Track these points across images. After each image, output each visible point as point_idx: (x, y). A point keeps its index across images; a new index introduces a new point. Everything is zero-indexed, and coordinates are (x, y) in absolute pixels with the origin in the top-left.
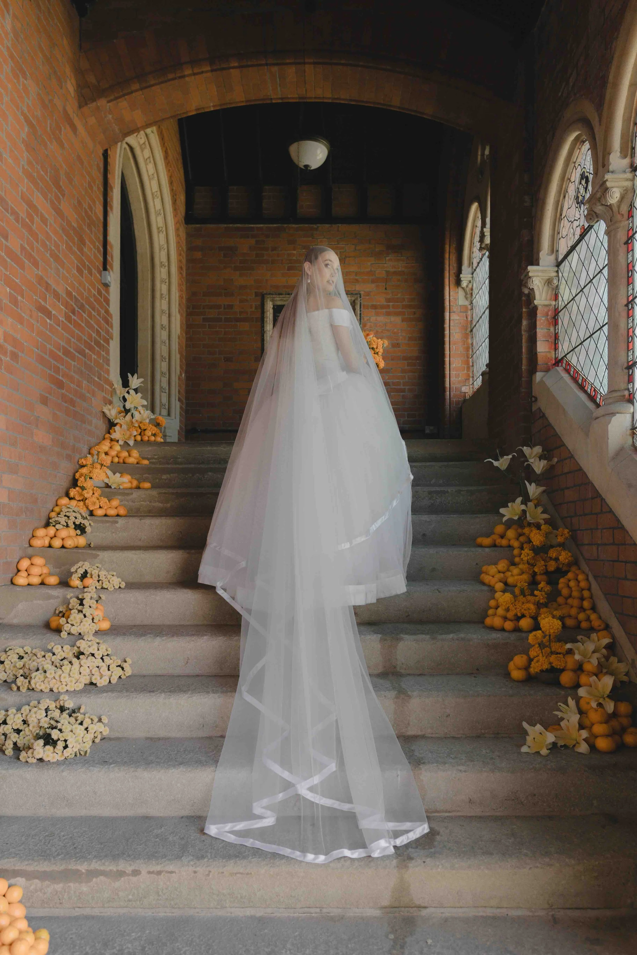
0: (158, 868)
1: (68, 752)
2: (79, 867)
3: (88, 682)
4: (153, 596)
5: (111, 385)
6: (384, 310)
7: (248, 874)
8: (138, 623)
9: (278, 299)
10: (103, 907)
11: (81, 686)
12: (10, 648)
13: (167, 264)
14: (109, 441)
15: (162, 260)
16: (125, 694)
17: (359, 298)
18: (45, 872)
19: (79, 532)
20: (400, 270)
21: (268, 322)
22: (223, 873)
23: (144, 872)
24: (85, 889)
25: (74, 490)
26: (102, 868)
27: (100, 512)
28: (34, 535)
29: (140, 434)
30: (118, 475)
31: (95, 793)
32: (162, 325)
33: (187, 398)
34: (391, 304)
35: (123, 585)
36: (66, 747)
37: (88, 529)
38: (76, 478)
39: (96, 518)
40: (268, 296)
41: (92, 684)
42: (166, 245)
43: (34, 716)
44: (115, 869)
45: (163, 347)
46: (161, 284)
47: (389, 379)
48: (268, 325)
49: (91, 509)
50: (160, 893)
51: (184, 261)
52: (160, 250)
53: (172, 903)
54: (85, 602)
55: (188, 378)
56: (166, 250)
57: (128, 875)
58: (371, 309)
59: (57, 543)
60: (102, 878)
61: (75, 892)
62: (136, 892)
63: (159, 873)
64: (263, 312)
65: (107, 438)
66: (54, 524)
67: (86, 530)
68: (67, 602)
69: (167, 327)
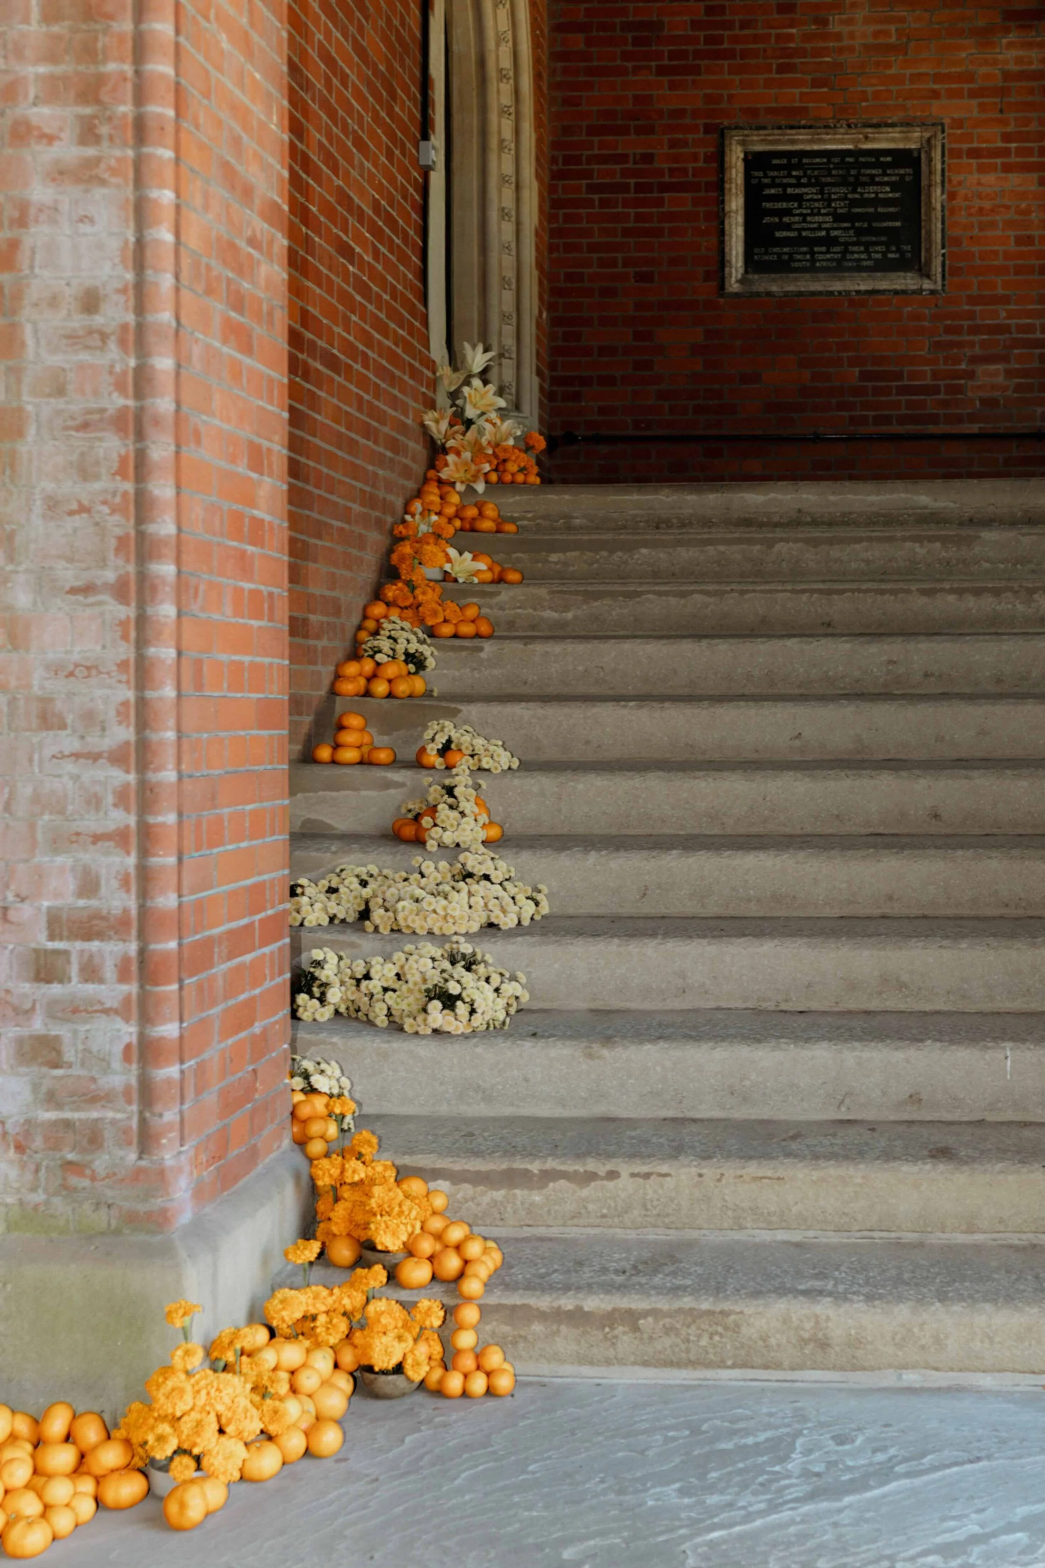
0: (645, 1169)
1: (478, 1021)
2: (529, 1167)
3: (484, 920)
4: (571, 784)
5: (431, 365)
6: (999, 161)
7: (779, 1179)
8: (544, 831)
9: (755, 138)
10: (564, 1225)
11: (475, 927)
12: (342, 867)
13: (511, 74)
14: (436, 484)
15: (502, 65)
16: (554, 938)
17: (939, 133)
18: (478, 1173)
19: (412, 668)
20: (1033, 67)
21: (734, 191)
22: (741, 1176)
23: (625, 1174)
24: (537, 1198)
25: (394, 587)
26: (562, 1168)
27: (447, 630)
28: (341, 673)
29: (496, 470)
30: (468, 556)
31: (526, 1080)
32: (503, 209)
33: (552, 366)
34: (1014, 145)
35: (515, 764)
36: (473, 1012)
37: (431, 663)
38: (393, 563)
39: (441, 641)
40: (734, 132)
41: (491, 925)
42: (510, 33)
43: (415, 966)
44: (581, 1170)
45: (505, 257)
46: (500, 116)
47: (1008, 318)
48: (733, 199)
49: (430, 623)
50: (649, 1207)
51: (545, 58)
52: (498, 45)
53: (667, 1220)
54: (457, 792)
55: (555, 322)
56: (510, 44)
57: (602, 1179)
58: (968, 157)
59: (381, 688)
60: (563, 1182)
61: (523, 1203)
62: (613, 1204)
63: (647, 1176)
64: (722, 168)
65: (431, 479)
66: (371, 653)
67: (427, 663)
68: (423, 793)
69: (513, 213)
